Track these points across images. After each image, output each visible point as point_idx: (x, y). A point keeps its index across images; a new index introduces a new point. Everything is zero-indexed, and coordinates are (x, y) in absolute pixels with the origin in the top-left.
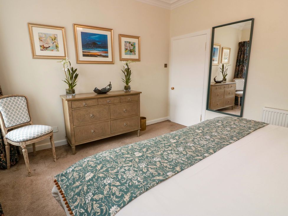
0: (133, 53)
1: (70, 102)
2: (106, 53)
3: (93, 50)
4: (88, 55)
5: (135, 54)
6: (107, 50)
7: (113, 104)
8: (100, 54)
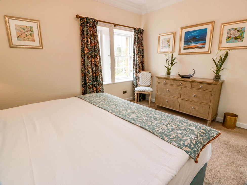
0: (239, 40)
1: (158, 78)
2: (204, 44)
3: (192, 44)
4: (188, 48)
5: (243, 40)
6: (205, 41)
7: (184, 87)
8: (198, 46)
